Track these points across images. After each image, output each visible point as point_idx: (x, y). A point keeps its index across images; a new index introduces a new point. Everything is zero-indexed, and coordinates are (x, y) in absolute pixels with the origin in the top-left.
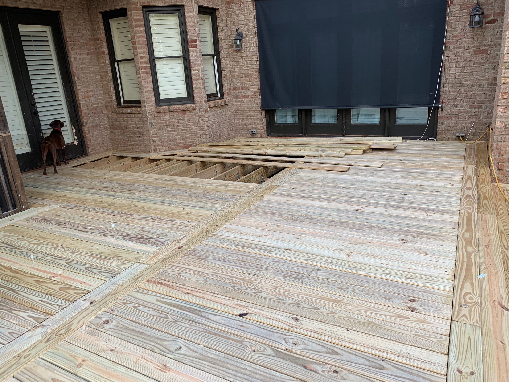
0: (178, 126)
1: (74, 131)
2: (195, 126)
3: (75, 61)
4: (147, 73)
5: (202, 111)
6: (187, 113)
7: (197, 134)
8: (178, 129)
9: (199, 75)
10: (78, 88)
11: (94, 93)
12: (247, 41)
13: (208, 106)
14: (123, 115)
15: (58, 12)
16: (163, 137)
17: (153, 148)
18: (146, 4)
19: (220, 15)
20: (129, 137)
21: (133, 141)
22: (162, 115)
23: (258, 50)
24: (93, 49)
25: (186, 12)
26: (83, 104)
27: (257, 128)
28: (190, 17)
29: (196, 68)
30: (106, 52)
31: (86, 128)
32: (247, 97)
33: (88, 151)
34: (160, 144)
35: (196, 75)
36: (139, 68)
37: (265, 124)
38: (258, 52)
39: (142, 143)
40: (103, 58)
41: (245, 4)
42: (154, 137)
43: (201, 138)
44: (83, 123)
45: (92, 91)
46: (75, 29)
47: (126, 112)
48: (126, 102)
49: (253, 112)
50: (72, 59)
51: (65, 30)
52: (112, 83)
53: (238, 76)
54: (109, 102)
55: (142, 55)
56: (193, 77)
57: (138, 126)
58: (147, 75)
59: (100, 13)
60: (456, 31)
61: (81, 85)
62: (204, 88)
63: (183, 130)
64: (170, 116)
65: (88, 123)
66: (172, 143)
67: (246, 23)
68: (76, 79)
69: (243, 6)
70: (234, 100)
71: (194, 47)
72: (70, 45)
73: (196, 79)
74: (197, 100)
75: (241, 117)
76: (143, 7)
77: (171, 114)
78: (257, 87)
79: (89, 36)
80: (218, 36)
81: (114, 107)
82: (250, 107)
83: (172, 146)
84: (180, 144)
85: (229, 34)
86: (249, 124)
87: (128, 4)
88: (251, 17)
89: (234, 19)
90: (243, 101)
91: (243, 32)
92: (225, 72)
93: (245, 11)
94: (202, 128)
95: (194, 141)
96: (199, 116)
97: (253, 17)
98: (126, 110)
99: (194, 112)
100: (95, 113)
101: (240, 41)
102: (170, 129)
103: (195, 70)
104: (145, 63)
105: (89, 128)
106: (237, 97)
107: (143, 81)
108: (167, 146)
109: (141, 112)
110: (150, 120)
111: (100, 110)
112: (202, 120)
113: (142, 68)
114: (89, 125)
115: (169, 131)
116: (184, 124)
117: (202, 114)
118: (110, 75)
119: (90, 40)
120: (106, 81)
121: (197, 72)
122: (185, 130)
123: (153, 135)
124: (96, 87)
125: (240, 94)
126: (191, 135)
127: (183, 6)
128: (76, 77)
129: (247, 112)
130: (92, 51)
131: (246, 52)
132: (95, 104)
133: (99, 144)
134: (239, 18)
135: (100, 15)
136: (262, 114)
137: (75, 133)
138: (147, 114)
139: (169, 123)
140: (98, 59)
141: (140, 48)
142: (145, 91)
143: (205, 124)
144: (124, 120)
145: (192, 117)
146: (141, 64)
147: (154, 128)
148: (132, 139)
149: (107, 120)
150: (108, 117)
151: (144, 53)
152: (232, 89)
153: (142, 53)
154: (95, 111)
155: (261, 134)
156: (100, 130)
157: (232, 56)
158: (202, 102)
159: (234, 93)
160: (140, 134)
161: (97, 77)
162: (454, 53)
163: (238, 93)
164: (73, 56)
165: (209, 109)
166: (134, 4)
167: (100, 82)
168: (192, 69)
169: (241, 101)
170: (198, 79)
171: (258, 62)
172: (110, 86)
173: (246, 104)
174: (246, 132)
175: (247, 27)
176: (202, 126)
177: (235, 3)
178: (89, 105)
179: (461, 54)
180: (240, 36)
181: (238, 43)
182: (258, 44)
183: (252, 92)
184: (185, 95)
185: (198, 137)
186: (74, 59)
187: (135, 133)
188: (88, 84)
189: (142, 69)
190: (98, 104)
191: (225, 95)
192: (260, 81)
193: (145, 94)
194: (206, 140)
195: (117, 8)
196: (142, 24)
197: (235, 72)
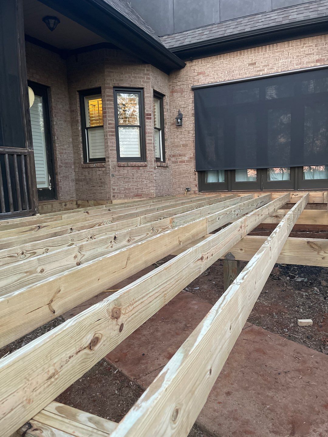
0: (133, 178)
1: (50, 179)
2: (146, 180)
3: (56, 124)
4: (112, 135)
5: (152, 168)
6: (140, 169)
7: (147, 186)
8: (133, 180)
9: (151, 140)
10: (57, 145)
11: (67, 151)
12: (185, 119)
13: (156, 165)
14: (89, 169)
15: (49, 87)
16: (121, 186)
17: (112, 195)
18: (117, 85)
19: (166, 100)
20: (92, 187)
21: (95, 190)
22: (122, 168)
23: (194, 126)
24: (69, 118)
25: (145, 93)
26: (59, 158)
27: (191, 186)
28: (148, 97)
29: (149, 135)
30: (80, 121)
31: (59, 177)
32: (183, 162)
33: (58, 196)
34: (118, 192)
35: (149, 140)
36: (107, 131)
37: (198, 183)
38: (194, 128)
39: (102, 191)
40: (76, 125)
41: (186, 93)
42: (114, 186)
43: (150, 189)
44: (57, 173)
45: (65, 149)
46: (59, 102)
47: (92, 166)
48: (91, 160)
49: (188, 174)
50: (55, 123)
51: (51, 100)
52: (82, 145)
53: (177, 146)
54: (77, 160)
55: (110, 122)
56: (147, 141)
57: (101, 177)
58: (112, 137)
59: (78, 91)
61: (59, 144)
62: (154, 150)
63: (136, 182)
64: (128, 170)
65: (61, 173)
66: (127, 192)
67: (185, 106)
68: (56, 138)
69: (183, 94)
70: (173, 165)
71: (149, 119)
72: (54, 112)
73: (149, 143)
74: (148, 159)
75: (178, 177)
76: (114, 87)
77: (129, 168)
78: (192, 154)
79: (67, 108)
80: (163, 115)
81: (81, 163)
82: (186, 170)
83: (127, 194)
84: (133, 192)
85: (171, 115)
86: (184, 183)
87: (103, 84)
88: (190, 102)
89: (176, 104)
90: (180, 165)
91: (183, 113)
92: (168, 142)
93: (185, 98)
94: (151, 182)
95: (144, 192)
96: (149, 171)
97: (191, 102)
98: (92, 165)
99: (145, 168)
100: (66, 167)
101: (181, 120)
102: (126, 180)
103: (148, 136)
104: (112, 128)
105: (61, 177)
106: (175, 162)
107: (109, 141)
108: (123, 194)
109: (105, 166)
110: (112, 172)
111: (70, 165)
112: (152, 175)
113: (110, 131)
114: (62, 175)
115: (126, 182)
116: (137, 177)
117: (152, 170)
118: (81, 139)
119: (68, 111)
120: (77, 143)
121: (150, 138)
122: (138, 182)
123: (113, 184)
124: (69, 147)
125: (178, 160)
126: (142, 186)
127: (143, 88)
128: (56, 137)
129: (183, 174)
130: (69, 120)
131: (185, 128)
132: (67, 160)
133: (67, 191)
134: (180, 103)
135: (77, 93)
136: (195, 175)
137: (50, 180)
138: (110, 167)
139: (126, 175)
140: (72, 126)
141: (109, 116)
142: (110, 149)
143: (153, 178)
144: (89, 173)
145: (144, 172)
146: (109, 128)
147: (114, 179)
148: (94, 188)
149: (74, 174)
150: (75, 172)
151: (112, 120)
152: (172, 156)
153: (110, 120)
154: (66, 165)
155: (194, 191)
156: (68, 180)
157: (173, 131)
158: (152, 161)
159: (173, 159)
160: (103, 183)
161: (70, 140)
163: (177, 159)
164: (55, 120)
165: (157, 167)
166: (107, 84)
167: (71, 144)
168: (147, 135)
169: (179, 165)
170: (151, 143)
171: (194, 135)
172: (79, 146)
173: (182, 168)
174: (182, 190)
175: (186, 109)
176: (152, 180)
177: (177, 92)
178: (63, 160)
180: (180, 117)
181: (179, 120)
182: (195, 122)
183: (188, 158)
184: (139, 156)
185: (148, 188)
186: (56, 123)
187: (98, 183)
188: (63, 143)
189: (109, 133)
190: (69, 160)
191: (167, 160)
192: (195, 149)
193: (110, 152)
194: (153, 191)
195: (94, 87)
196: (112, 99)
197: (175, 143)
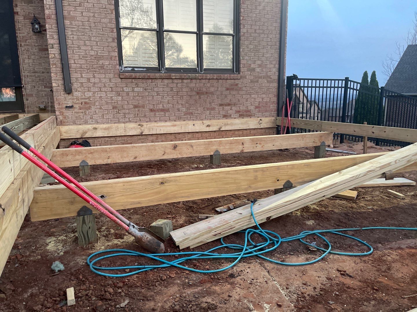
60: (24, 33)
162: (26, 49)
179: (30, 50)
